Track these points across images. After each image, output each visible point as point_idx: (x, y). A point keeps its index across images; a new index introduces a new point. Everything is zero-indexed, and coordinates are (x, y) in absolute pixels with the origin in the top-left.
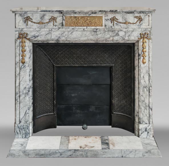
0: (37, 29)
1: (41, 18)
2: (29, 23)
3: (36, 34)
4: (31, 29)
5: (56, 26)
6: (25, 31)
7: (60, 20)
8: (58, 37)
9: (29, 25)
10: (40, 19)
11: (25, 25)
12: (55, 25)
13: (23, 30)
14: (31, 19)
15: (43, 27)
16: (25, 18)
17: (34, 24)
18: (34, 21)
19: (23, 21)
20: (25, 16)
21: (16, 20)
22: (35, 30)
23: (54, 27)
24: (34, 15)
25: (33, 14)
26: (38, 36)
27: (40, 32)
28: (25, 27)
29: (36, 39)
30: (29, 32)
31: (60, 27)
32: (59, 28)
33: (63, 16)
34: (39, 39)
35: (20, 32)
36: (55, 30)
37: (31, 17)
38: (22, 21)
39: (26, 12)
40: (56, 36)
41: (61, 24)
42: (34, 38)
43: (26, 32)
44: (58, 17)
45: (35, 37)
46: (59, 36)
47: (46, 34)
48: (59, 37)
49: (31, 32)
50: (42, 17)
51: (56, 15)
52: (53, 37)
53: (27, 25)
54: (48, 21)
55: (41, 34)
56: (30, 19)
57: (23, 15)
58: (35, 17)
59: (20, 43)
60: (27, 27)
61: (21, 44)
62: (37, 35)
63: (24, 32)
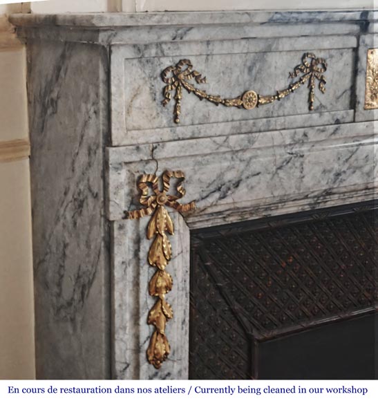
0: (233, 139)
1: (250, 69)
2: (188, 102)
3: (229, 168)
4: (205, 146)
5: (320, 109)
6: (166, 159)
7: (340, 73)
8: (332, 176)
9: (188, 120)
10: (246, 77)
11: (165, 121)
12: (316, 104)
13: (159, 154)
14: (198, 78)
15: (261, 123)
16: (163, 74)
17: (211, 106)
18: (212, 88)
19: (153, 93)
20: (167, 62)
21: (113, 89)
22: (223, 149)
23: (315, 116)
24: (217, 48)
25: (208, 43)
26: (237, 185)
27: (247, 155)
28: (166, 134)
29: (229, 200)
30: (191, 161)
31: (340, 114)
32: (338, 122)
33: (356, 50)
34: (243, 198)
35: (140, 167)
36: (323, 136)
37: (198, 67)
38: (144, 98)
39: (180, 33)
40: (324, 172)
41: (346, 100)
42: (217, 195)
43: (172, 166)
44: (331, 57)
45: (223, 189)
46: (336, 166)
47: (279, 163)
48: (338, 175)
49: (201, 161)
50: (254, 64)
51: (326, 43)
52: (308, 182)
53: (176, 117)
54: (283, 83)
55: (255, 167)
56: (192, 80)
57: (153, 51)
58: (217, 62)
59: (138, 241)
60: (180, 130)
61: (145, 245)
62: (230, 176)
63: (163, 165)
